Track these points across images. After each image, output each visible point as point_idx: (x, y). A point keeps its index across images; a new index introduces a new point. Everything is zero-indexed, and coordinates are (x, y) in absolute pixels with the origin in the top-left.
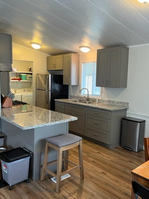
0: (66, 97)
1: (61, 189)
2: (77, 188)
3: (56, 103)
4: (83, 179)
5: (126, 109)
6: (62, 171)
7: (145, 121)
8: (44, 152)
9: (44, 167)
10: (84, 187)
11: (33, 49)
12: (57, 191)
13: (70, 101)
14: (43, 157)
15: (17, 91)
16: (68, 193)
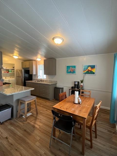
0: (31, 80)
1: (27, 120)
2: (35, 118)
3: (26, 83)
4: (37, 114)
5: (56, 84)
6: (27, 112)
7: (63, 88)
8: (19, 105)
9: (19, 111)
10: (38, 117)
11: (14, 58)
12: (25, 121)
13: (33, 81)
14: (18, 107)
15: (7, 78)
16: (30, 121)
